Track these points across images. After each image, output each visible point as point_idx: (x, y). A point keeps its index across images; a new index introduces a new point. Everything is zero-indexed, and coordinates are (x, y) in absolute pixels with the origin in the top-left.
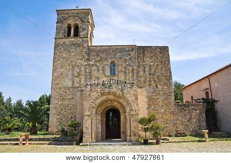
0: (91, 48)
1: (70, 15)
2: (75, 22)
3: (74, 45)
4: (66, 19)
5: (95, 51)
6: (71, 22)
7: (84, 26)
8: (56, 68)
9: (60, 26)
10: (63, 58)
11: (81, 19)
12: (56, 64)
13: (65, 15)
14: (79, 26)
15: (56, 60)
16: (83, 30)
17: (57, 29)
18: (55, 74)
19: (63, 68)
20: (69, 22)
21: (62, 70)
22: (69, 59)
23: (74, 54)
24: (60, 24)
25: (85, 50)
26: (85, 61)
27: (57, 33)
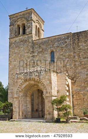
0: (34, 42)
1: (19, 17)
2: (22, 23)
3: (22, 41)
4: (15, 22)
5: (37, 44)
6: (20, 23)
7: (28, 25)
8: (11, 62)
9: (12, 28)
10: (15, 53)
11: (26, 19)
12: (11, 59)
13: (15, 18)
14: (25, 25)
15: (11, 55)
16: (28, 28)
17: (10, 31)
18: (11, 66)
19: (15, 61)
20: (18, 23)
21: (15, 63)
22: (19, 54)
23: (22, 49)
24: (12, 27)
25: (30, 44)
26: (30, 54)
27: (10, 35)
